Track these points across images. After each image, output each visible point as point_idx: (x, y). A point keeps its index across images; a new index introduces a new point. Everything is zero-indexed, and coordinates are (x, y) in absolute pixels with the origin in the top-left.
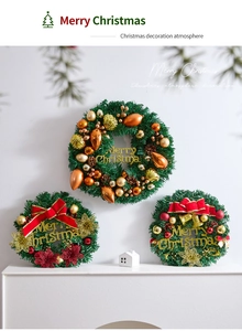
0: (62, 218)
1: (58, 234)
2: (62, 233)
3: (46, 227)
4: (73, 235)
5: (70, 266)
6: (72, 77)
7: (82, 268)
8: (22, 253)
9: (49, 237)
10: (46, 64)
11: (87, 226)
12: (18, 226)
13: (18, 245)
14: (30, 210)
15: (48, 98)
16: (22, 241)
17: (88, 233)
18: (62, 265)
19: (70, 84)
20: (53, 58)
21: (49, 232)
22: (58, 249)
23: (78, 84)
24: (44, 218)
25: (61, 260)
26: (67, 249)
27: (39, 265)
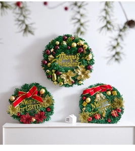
0: (35, 97)
1: (32, 106)
2: (35, 105)
3: (26, 102)
4: (40, 106)
5: (39, 123)
6: (27, 22)
7: (45, 124)
8: (14, 116)
9: (28, 108)
10: (15, 16)
11: (48, 101)
12: (11, 101)
13: (11, 112)
14: (17, 93)
15: (17, 33)
16: (13, 110)
17: (49, 105)
18: (35, 123)
19: (27, 26)
20: (17, 14)
21: (28, 105)
22: (33, 114)
23: (30, 26)
24: (25, 97)
25: (34, 120)
26: (38, 114)
27: (22, 123)
